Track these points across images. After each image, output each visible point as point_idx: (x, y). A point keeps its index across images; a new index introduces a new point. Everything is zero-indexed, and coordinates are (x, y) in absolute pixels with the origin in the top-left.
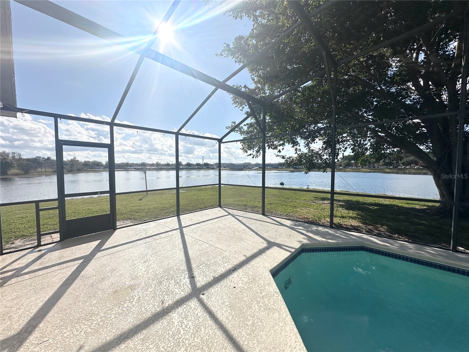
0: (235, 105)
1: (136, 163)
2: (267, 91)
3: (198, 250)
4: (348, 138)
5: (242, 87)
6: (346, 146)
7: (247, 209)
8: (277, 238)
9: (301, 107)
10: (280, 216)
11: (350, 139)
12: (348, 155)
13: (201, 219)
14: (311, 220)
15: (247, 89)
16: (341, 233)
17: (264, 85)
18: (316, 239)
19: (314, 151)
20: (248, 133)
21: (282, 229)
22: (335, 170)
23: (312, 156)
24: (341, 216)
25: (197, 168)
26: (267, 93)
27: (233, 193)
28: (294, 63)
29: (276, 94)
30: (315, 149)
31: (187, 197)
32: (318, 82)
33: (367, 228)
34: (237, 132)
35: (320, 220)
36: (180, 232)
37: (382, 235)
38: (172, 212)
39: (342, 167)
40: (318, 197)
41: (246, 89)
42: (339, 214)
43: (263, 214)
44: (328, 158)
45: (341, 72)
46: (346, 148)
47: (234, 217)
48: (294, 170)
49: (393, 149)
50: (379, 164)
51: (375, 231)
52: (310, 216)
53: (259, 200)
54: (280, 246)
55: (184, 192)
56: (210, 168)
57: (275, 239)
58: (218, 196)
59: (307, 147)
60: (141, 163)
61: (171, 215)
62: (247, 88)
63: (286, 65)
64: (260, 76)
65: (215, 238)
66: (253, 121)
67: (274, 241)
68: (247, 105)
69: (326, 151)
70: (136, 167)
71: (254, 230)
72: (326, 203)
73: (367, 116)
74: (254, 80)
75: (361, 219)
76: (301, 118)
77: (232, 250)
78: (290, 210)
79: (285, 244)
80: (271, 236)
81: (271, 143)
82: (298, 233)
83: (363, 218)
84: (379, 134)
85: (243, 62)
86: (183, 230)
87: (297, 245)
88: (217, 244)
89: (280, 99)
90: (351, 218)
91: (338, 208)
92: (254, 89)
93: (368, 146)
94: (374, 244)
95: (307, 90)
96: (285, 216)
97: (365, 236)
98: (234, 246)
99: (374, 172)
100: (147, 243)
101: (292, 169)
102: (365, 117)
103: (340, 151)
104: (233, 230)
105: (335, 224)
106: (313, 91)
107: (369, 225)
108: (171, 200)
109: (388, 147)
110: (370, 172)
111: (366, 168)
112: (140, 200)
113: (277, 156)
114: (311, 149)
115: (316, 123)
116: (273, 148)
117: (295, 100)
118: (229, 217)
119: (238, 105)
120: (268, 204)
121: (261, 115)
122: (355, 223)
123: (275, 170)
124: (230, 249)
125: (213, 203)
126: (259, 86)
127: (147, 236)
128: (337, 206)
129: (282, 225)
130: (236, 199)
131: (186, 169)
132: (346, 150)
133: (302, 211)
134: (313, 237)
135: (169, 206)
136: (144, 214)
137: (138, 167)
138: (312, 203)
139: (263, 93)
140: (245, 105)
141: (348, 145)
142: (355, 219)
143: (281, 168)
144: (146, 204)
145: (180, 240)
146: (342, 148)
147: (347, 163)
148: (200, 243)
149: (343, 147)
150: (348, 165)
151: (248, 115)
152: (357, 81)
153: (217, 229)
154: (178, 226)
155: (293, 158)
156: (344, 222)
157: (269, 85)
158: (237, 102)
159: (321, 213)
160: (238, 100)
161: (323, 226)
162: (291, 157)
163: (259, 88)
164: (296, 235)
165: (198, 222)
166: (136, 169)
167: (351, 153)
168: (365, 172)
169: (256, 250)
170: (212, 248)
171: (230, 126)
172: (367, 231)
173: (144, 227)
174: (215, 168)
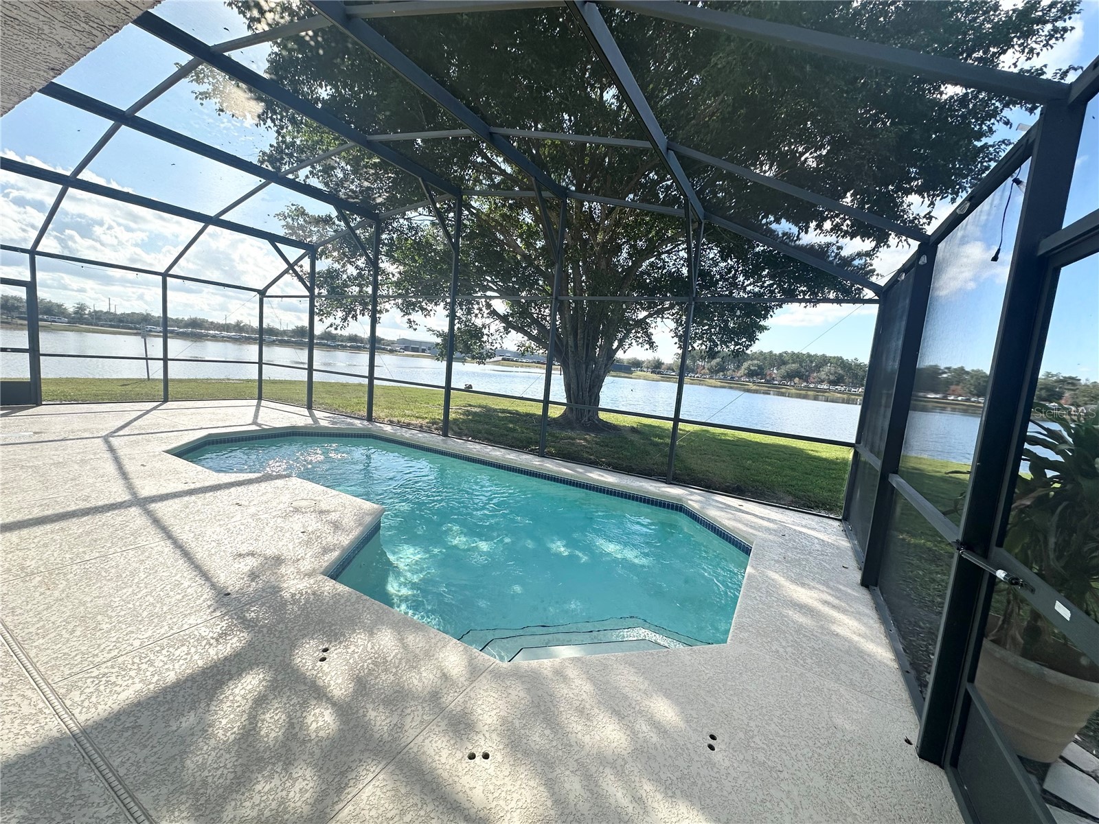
56: (384, 349)
174: (396, 351)
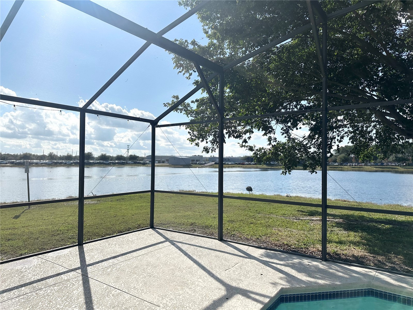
0: (179, 70)
1: (14, 155)
2: (226, 51)
3: (110, 306)
4: (345, 123)
5: (188, 43)
6: (342, 134)
7: (195, 231)
8: (241, 280)
9: (276, 76)
10: (247, 241)
11: (348, 124)
12: (346, 146)
13: (120, 249)
14: (293, 248)
15: (196, 47)
16: (338, 269)
17: (223, 40)
18: (301, 280)
19: (296, 141)
20: (197, 113)
21: (250, 265)
22: (327, 168)
23: (293, 148)
24: (337, 240)
25: (117, 163)
26: (227, 53)
27: (174, 204)
28: (266, 11)
29: (240, 55)
30: (298, 137)
31: (98, 213)
32: (301, 41)
33: (376, 260)
34: (181, 112)
35: (307, 248)
36: (82, 275)
37: (397, 270)
38: (70, 239)
39: (337, 164)
40: (303, 210)
41: (194, 46)
42: (335, 238)
43: (221, 239)
44: (316, 151)
45: (332, 29)
46: (342, 137)
47: (174, 244)
48: (267, 167)
49: (407, 140)
50: (389, 160)
51: (387, 264)
52: (293, 242)
53: (214, 216)
54: (245, 293)
55: (93, 204)
56: (139, 163)
57: (238, 281)
58: (149, 210)
59: (286, 135)
60: (22, 154)
61: (68, 243)
62: (197, 44)
63: (255, 14)
64: (215, 28)
65: (141, 283)
66: (205, 95)
67: (237, 286)
68: (196, 70)
69: (314, 141)
70: (14, 160)
71: (206, 267)
72: (316, 221)
73: (369, 92)
74: (206, 33)
75: (367, 245)
76: (277, 92)
77: (168, 303)
78: (261, 231)
79: (255, 290)
80: (232, 277)
81: (233, 128)
82: (274, 271)
83: (370, 243)
84: (388, 118)
85: (192, 5)
86: (87, 271)
87: (273, 292)
88: (143, 294)
89: (246, 63)
90: (352, 243)
91: (333, 228)
92: (207, 47)
93: (373, 134)
94: (386, 286)
95: (286, 51)
96: (254, 241)
97: (373, 273)
98: (172, 297)
99: (382, 171)
100: (22, 297)
101: (265, 166)
102: (367, 92)
103: (333, 141)
104: (171, 268)
105: (329, 254)
106: (293, 53)
107: (378, 254)
108: (71, 218)
109: (401, 136)
110: (376, 171)
111: (371, 166)
112: (16, 217)
113: (242, 146)
114: (291, 137)
115: (298, 100)
116: (235, 135)
117: (268, 66)
118: (165, 245)
119: (183, 70)
120: (228, 221)
121: (218, 86)
122: (358, 252)
123: (239, 167)
124: (165, 302)
125: (141, 222)
126: (215, 41)
127: (22, 283)
128: (331, 224)
129: (250, 257)
130: (178, 214)
131: (99, 164)
132: (342, 140)
133: (280, 233)
134: (296, 276)
135: (66, 228)
136: (21, 244)
137: (18, 161)
138: (295, 221)
139: (220, 54)
140: (194, 71)
141: (344, 132)
142: (358, 246)
143: (247, 164)
144: (27, 225)
145: (81, 289)
146: (337, 138)
147: (344, 157)
148: (115, 293)
149: (338, 136)
150: (346, 161)
151: (198, 86)
152: (355, 43)
153: (145, 267)
154: (80, 264)
155: (266, 150)
156: (342, 250)
157: (230, 42)
158: (181, 65)
159: (309, 236)
160: (182, 63)
161: (312, 257)
162: (263, 148)
163: (214, 45)
164: (270, 274)
165: (113, 255)
166: (14, 165)
167: (350, 143)
168: (370, 171)
169: (207, 302)
170: (135, 301)
171: (171, 103)
172: (375, 265)
173: (19, 267)
174: (147, 164)
